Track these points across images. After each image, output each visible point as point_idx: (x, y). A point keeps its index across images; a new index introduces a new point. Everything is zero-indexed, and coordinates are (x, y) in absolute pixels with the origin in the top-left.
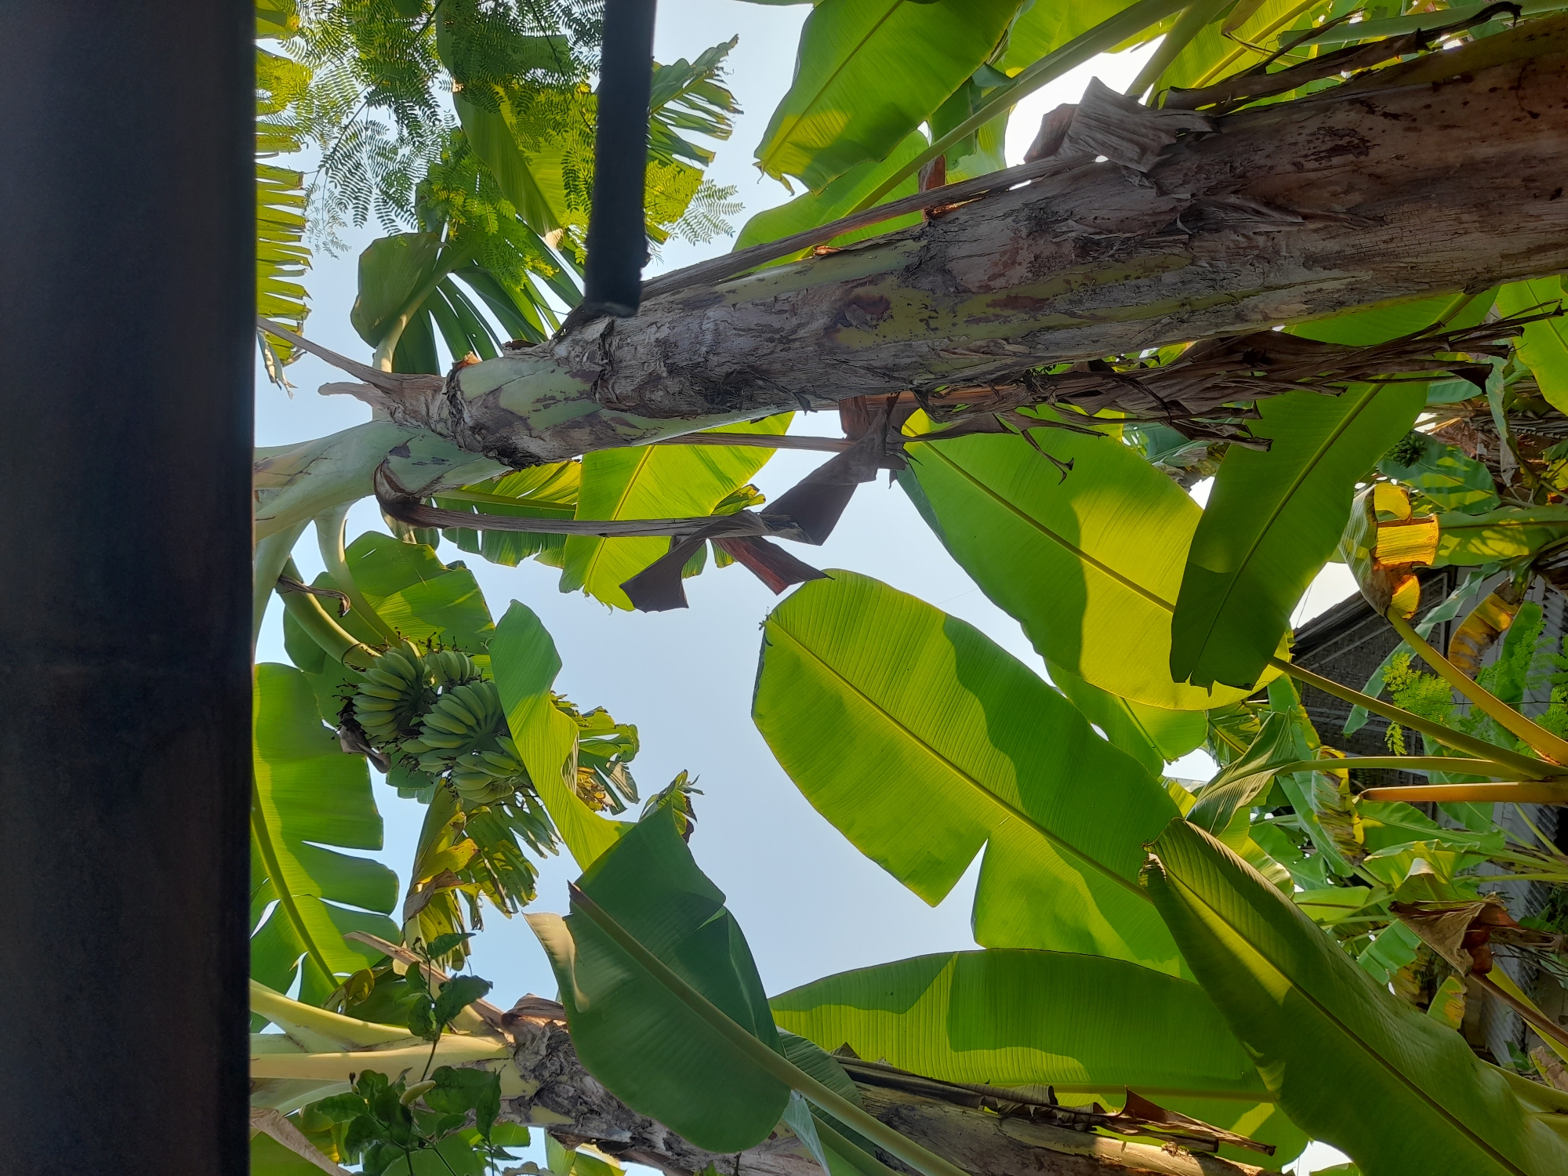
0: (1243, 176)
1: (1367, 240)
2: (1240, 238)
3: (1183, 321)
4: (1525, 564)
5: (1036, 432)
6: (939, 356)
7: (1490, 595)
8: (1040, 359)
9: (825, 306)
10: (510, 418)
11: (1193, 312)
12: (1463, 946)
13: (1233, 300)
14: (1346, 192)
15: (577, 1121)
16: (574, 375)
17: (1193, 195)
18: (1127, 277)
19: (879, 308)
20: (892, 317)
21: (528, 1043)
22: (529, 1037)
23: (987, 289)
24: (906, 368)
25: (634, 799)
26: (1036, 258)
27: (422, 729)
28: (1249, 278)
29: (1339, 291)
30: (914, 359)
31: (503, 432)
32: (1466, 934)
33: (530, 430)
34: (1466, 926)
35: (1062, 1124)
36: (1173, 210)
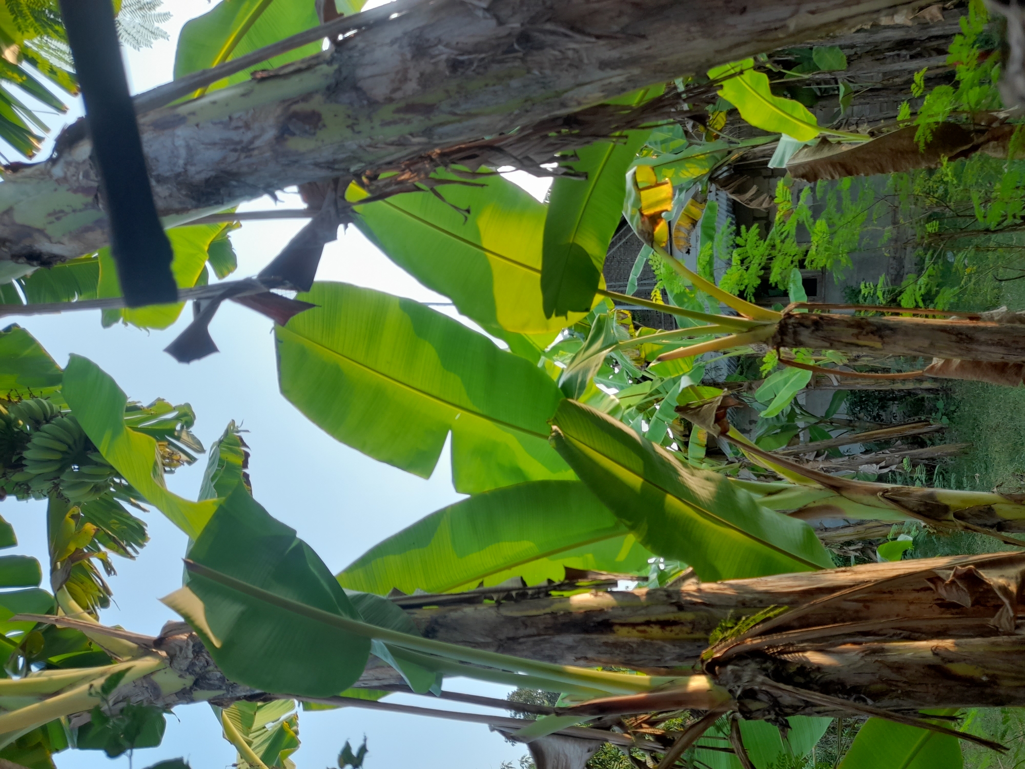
0: (551, 8)
1: (636, 49)
2: (557, 53)
3: (527, 111)
4: (706, 179)
5: (439, 188)
6: (365, 150)
7: (690, 200)
8: (436, 145)
9: (271, 121)
10: (27, 231)
11: (533, 105)
12: (715, 422)
13: (558, 94)
14: (619, 16)
15: (228, 690)
16: (75, 191)
17: (522, 25)
18: (487, 85)
19: (312, 121)
20: (324, 126)
21: (178, 653)
22: (178, 649)
23: (390, 100)
24: (343, 161)
25: (201, 450)
26: (422, 74)
27: (24, 462)
28: (566, 79)
29: (621, 82)
30: (348, 155)
31: (26, 242)
32: (716, 415)
33: (49, 238)
34: (715, 411)
35: (533, 597)
36: (509, 35)
